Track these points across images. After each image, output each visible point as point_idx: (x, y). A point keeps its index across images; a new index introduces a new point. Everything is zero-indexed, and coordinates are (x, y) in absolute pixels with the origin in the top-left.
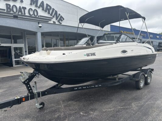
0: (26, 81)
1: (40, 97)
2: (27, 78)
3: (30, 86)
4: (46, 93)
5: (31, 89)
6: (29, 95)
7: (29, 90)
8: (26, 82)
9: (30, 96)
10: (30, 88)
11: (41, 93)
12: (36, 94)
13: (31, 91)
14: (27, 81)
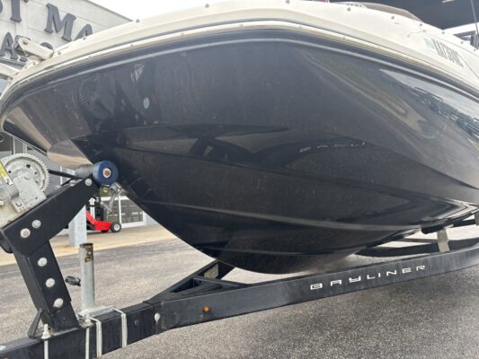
0: (24, 220)
1: (118, 345)
2: (35, 202)
3: (53, 269)
4: (157, 317)
5: (61, 290)
6: (46, 334)
7: (43, 298)
8: (25, 233)
9: (51, 340)
10: (50, 283)
11: (124, 316)
12: (93, 329)
13: (58, 303)
14: (36, 224)
